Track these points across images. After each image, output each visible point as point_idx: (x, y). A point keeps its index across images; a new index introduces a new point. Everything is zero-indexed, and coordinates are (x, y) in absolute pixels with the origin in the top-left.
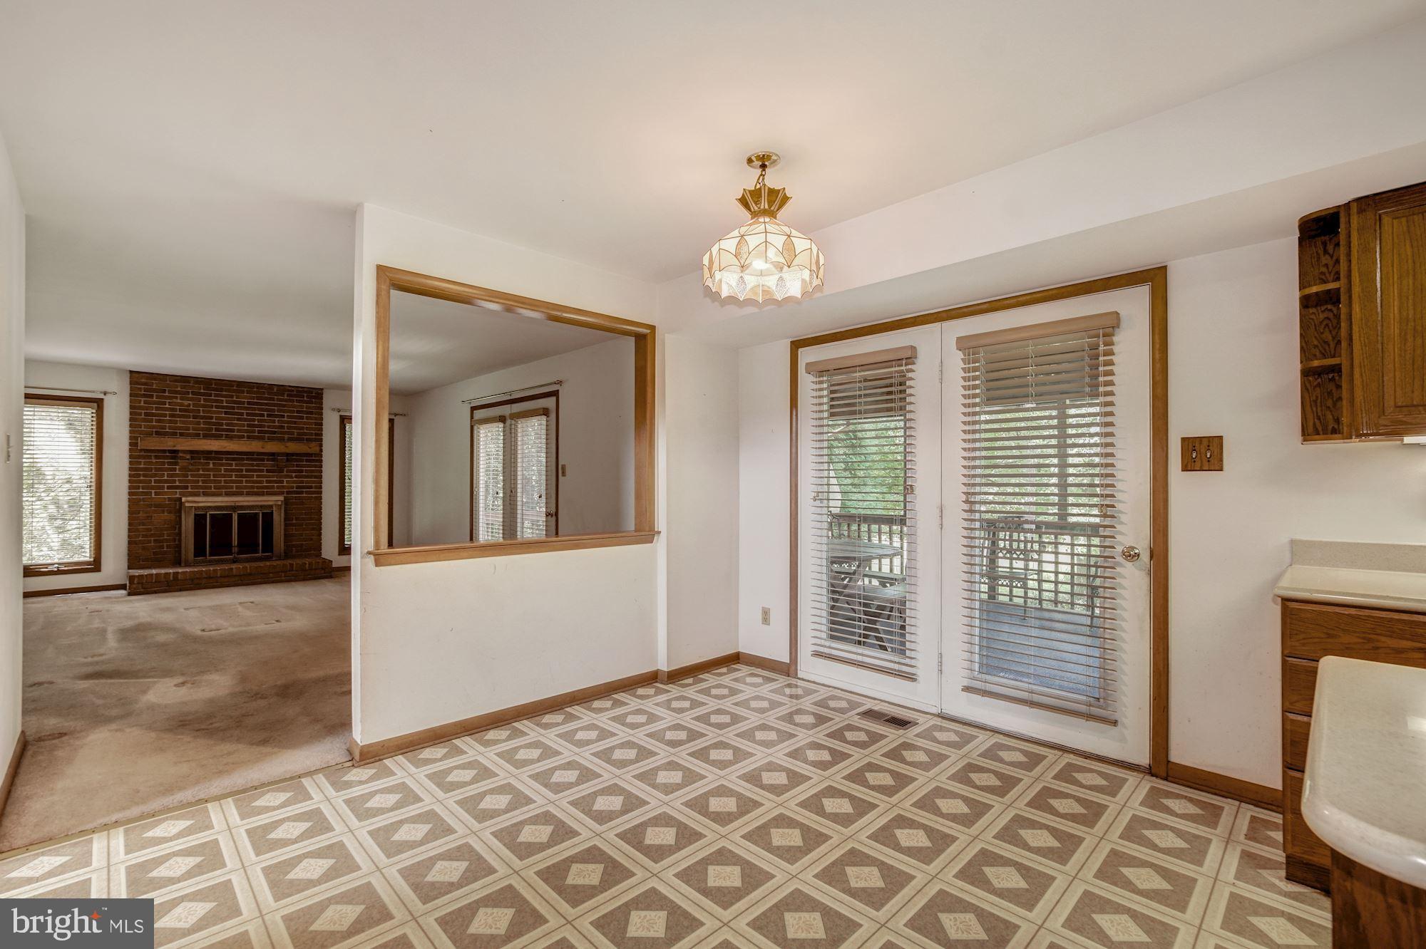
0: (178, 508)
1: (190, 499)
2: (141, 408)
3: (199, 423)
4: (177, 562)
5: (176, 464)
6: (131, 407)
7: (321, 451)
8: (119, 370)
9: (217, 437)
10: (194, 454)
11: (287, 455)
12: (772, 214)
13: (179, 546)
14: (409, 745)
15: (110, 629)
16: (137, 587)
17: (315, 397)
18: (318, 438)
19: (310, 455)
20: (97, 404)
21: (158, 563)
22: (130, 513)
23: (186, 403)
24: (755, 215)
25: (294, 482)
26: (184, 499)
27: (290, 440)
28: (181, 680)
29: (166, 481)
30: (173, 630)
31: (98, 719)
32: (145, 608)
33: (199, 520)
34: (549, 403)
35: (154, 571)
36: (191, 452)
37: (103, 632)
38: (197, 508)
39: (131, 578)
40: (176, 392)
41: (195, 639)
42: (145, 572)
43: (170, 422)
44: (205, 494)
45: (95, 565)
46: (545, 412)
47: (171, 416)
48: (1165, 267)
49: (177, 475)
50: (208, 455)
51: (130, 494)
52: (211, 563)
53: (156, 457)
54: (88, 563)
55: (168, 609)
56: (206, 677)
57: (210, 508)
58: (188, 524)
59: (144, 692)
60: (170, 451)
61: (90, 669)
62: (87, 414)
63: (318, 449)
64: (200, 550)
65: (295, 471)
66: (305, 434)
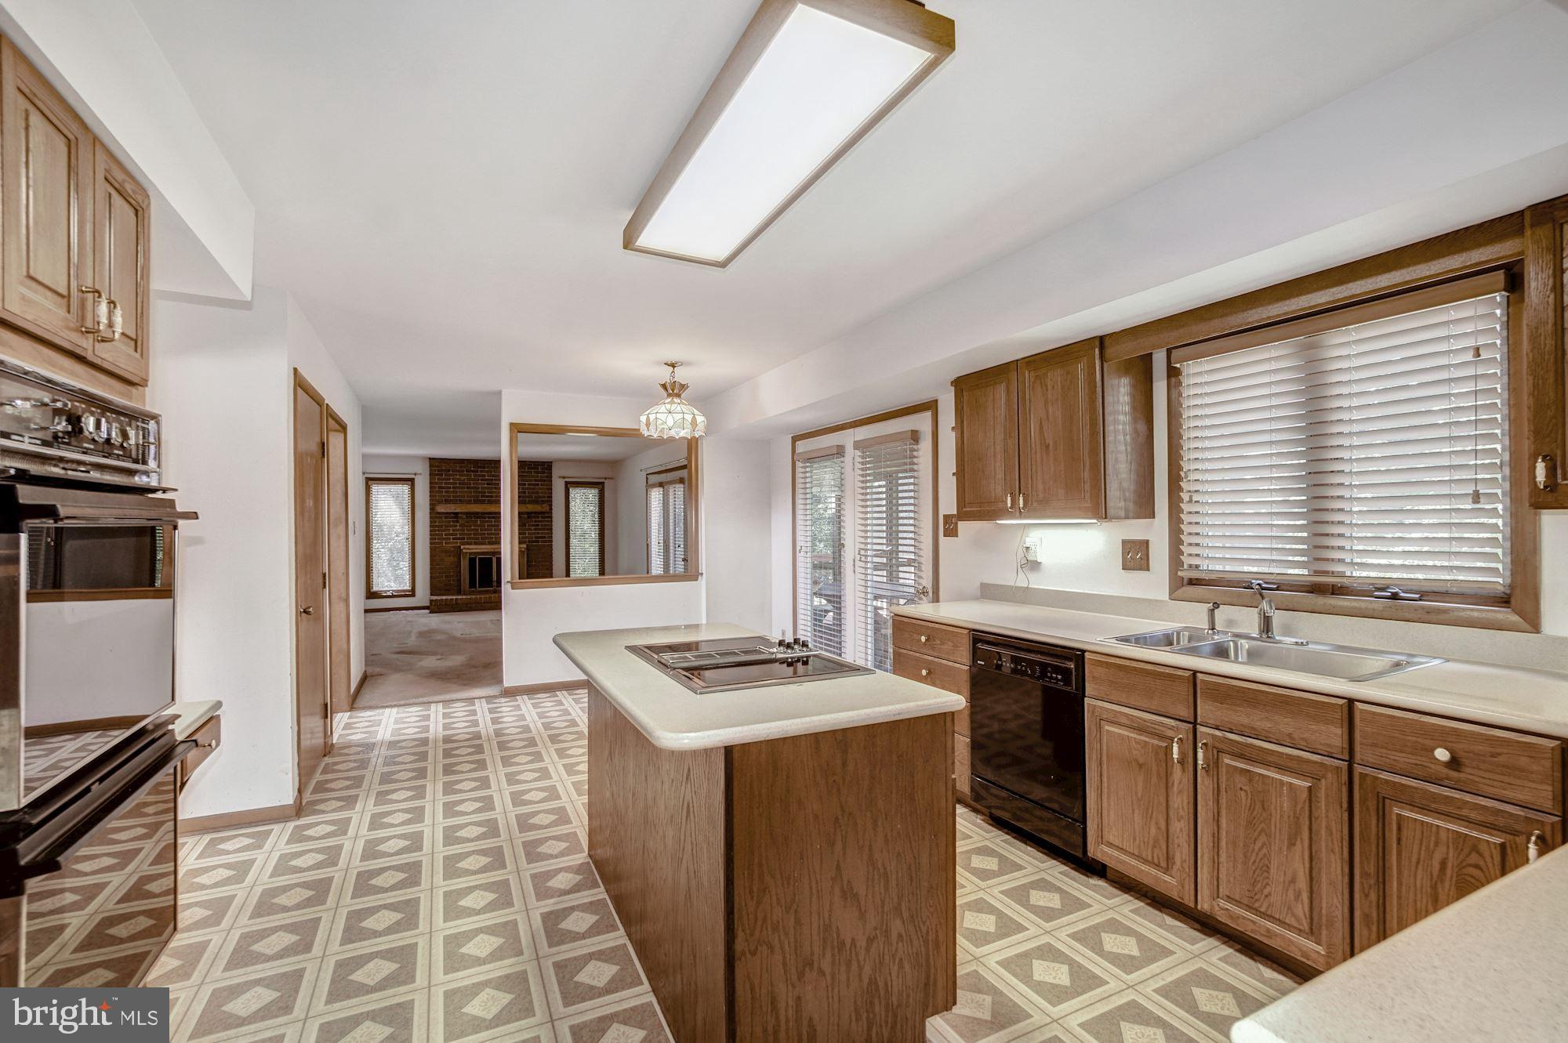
0: (458, 553)
1: (467, 546)
2: (436, 483)
3: (470, 492)
4: (459, 593)
5: (457, 522)
6: (431, 483)
7: (551, 509)
8: (423, 458)
9: (483, 502)
10: (469, 514)
11: (528, 513)
12: (678, 396)
13: (459, 580)
14: (531, 690)
15: (414, 631)
16: (435, 608)
17: (546, 469)
18: (549, 501)
19: (544, 513)
20: (411, 482)
21: (447, 592)
22: (431, 556)
23: (463, 478)
24: (669, 395)
25: (533, 533)
26: (462, 547)
27: (530, 502)
28: (439, 657)
29: (452, 534)
30: (445, 633)
31: (397, 669)
32: (436, 621)
33: (472, 561)
34: (684, 473)
35: (444, 598)
36: (467, 513)
37: (410, 632)
38: (470, 553)
39: (431, 601)
40: (457, 471)
41: (455, 638)
42: (439, 598)
43: (453, 492)
44: (476, 544)
45: (412, 593)
46: (681, 481)
47: (454, 488)
48: (936, 401)
49: (458, 530)
50: (476, 515)
51: (431, 543)
52: (480, 593)
53: (446, 518)
54: (409, 591)
55: (449, 622)
56: (453, 657)
57: (478, 553)
58: (465, 564)
59: (420, 661)
60: (454, 513)
61: (398, 650)
62: (405, 489)
63: (548, 508)
64: (472, 584)
65: (533, 525)
66: (540, 497)
